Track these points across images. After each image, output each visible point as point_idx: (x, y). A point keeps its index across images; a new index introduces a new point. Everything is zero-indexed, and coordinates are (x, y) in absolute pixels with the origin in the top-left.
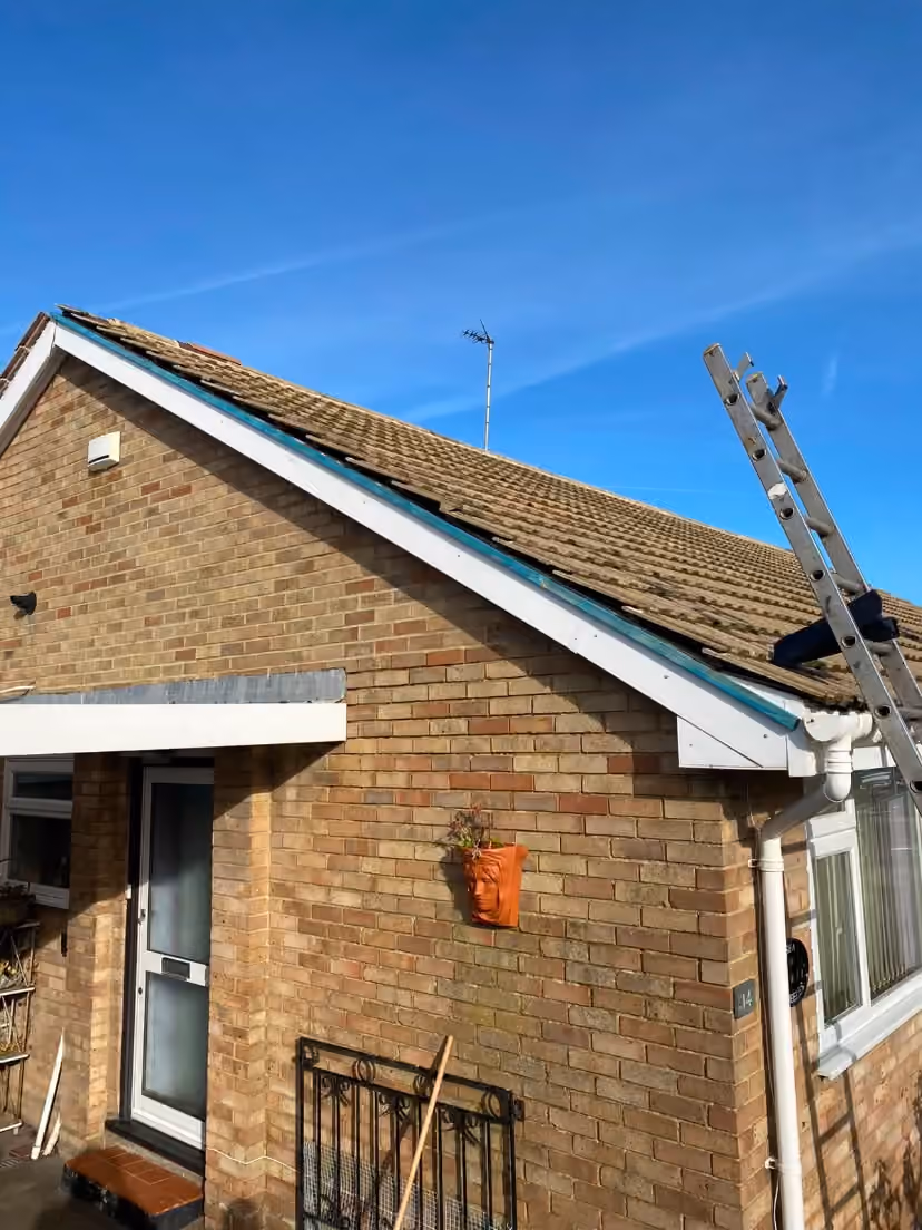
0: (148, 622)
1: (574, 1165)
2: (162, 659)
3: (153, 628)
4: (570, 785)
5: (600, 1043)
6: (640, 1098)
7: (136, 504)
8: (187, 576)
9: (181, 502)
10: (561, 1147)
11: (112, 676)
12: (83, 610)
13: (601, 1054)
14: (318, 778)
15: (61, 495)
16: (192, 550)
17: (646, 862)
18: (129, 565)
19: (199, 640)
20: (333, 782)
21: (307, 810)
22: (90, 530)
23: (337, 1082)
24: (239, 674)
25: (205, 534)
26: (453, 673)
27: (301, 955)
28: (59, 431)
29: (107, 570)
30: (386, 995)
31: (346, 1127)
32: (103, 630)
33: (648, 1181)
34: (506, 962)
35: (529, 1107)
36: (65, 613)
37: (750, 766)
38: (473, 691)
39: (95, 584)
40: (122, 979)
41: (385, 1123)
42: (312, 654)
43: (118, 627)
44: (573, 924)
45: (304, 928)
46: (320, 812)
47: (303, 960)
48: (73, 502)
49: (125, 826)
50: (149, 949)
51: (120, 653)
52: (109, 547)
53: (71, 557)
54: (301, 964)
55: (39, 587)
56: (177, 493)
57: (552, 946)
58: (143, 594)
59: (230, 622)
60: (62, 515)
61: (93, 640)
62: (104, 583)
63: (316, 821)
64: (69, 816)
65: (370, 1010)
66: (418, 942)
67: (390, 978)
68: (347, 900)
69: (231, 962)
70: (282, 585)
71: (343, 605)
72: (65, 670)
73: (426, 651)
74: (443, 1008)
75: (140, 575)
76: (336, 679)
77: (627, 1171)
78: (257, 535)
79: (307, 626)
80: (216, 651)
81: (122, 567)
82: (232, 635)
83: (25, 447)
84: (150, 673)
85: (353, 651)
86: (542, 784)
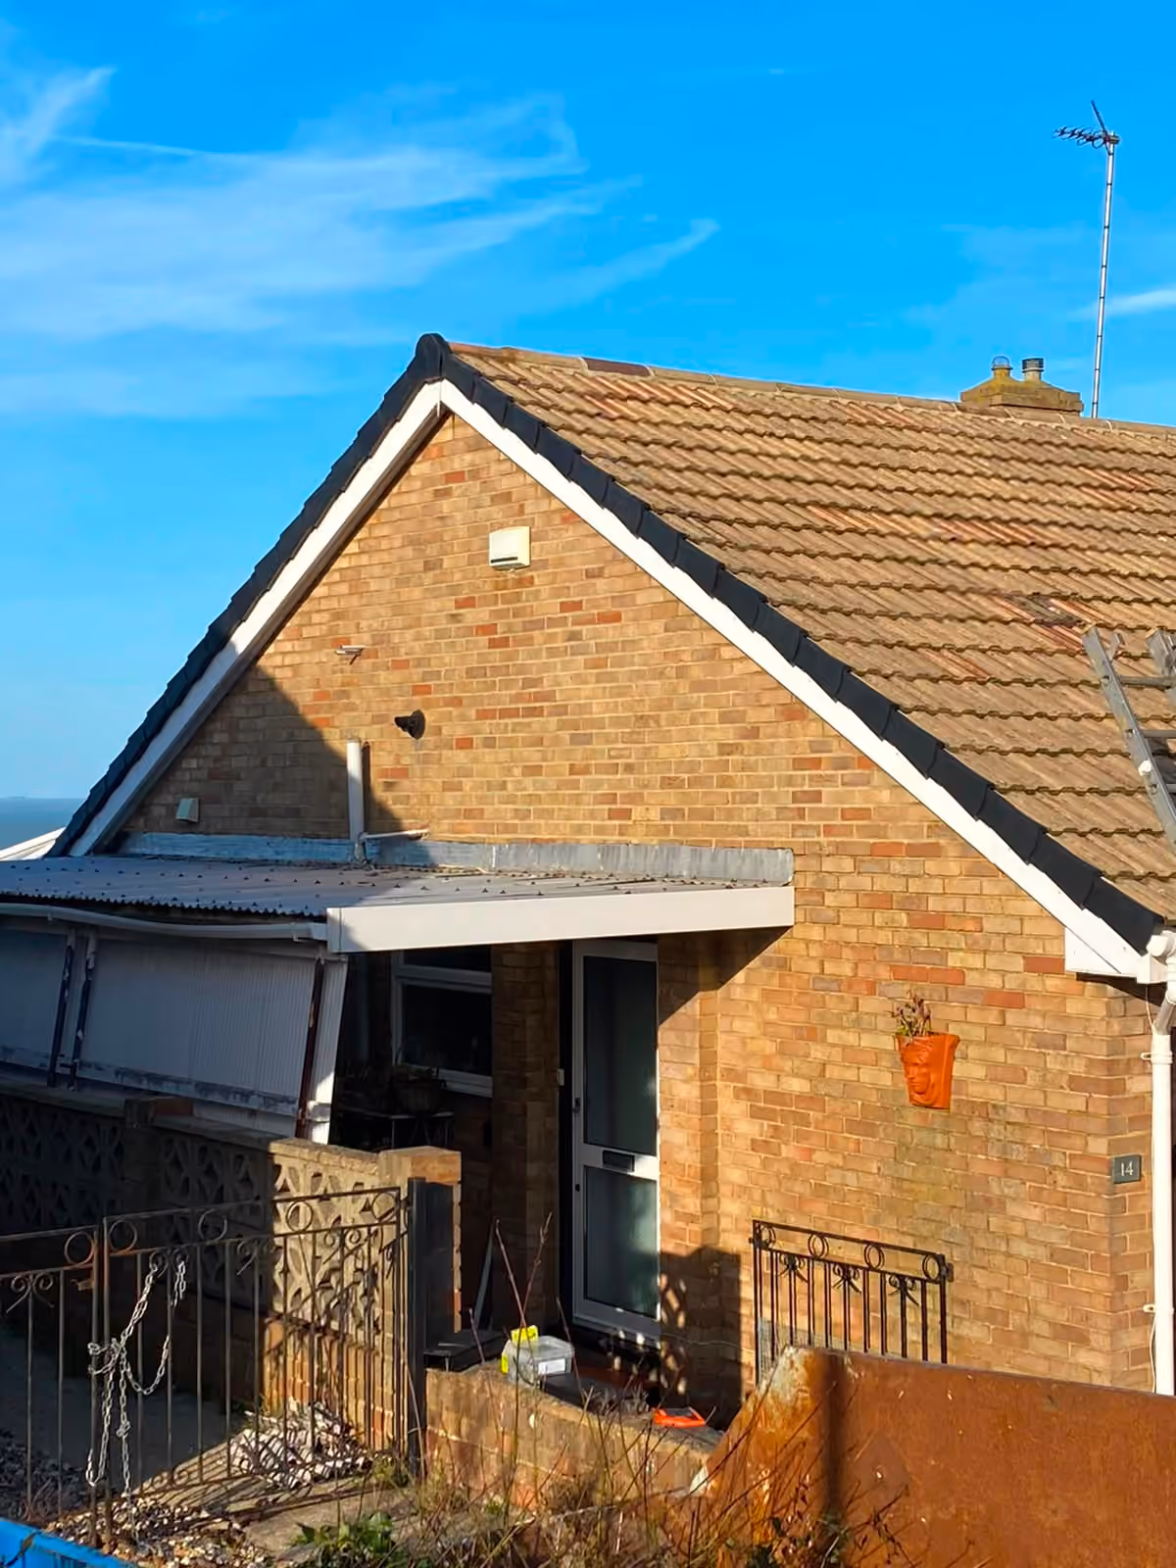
0: (573, 770)
1: (991, 1315)
2: (592, 815)
3: (581, 778)
4: (994, 981)
5: (1013, 1209)
6: (1042, 1253)
7: (552, 623)
8: (617, 722)
9: (610, 632)
10: (981, 1300)
11: (529, 828)
12: (490, 743)
13: (1013, 1219)
14: (767, 963)
15: (454, 590)
16: (621, 692)
17: (1051, 1052)
18: (549, 696)
19: (635, 798)
20: (783, 965)
21: (755, 995)
22: (493, 644)
23: (792, 1261)
24: (682, 843)
25: (640, 675)
26: (896, 866)
27: (753, 1141)
28: (445, 505)
29: (518, 698)
30: (833, 1179)
31: (802, 1303)
32: (517, 771)
33: (1046, 1319)
34: (940, 1141)
35: (956, 1270)
36: (465, 744)
37: (1114, 973)
38: (914, 886)
39: (505, 713)
40: (557, 1172)
41: (836, 1295)
42: (757, 831)
43: (533, 771)
44: (994, 1106)
45: (755, 1114)
46: (768, 995)
47: (755, 1145)
48: (469, 603)
49: (553, 1004)
50: (586, 1142)
51: (540, 803)
52: (521, 669)
53: (470, 673)
54: (753, 1150)
55: (428, 704)
56: (604, 618)
57: (977, 1127)
58: (566, 735)
59: (668, 783)
60: (454, 618)
61: (505, 782)
62: (515, 713)
63: (765, 1006)
64: (489, 991)
65: (821, 1191)
66: (863, 1126)
67: (839, 1161)
68: (797, 1086)
69: (681, 1148)
70: (725, 749)
71: (790, 780)
72: (469, 814)
73: (872, 841)
74: (884, 1188)
75: (562, 710)
76: (784, 862)
77: (1032, 1314)
78: (698, 686)
79: (753, 798)
80: (654, 814)
81: (538, 697)
82: (672, 799)
83: (397, 515)
84: (579, 829)
85: (798, 833)
86: (972, 979)
